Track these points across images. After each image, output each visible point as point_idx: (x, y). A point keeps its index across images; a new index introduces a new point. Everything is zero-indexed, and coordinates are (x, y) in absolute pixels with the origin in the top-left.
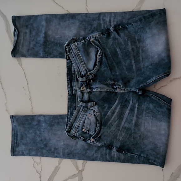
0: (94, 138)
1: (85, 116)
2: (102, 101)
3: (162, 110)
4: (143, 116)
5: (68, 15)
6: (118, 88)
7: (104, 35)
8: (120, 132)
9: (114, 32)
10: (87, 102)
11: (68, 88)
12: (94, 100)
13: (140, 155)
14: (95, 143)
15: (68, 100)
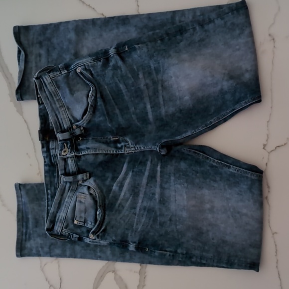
0: (94, 233)
1: (74, 198)
2: (101, 169)
3: (202, 169)
4: (171, 184)
5: (115, 19)
6: (125, 146)
7: (100, 61)
8: (136, 216)
9: (115, 56)
10: (74, 174)
11: (43, 152)
12: (87, 169)
13: (176, 252)
14: (98, 241)
15: (45, 174)
